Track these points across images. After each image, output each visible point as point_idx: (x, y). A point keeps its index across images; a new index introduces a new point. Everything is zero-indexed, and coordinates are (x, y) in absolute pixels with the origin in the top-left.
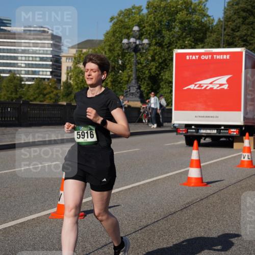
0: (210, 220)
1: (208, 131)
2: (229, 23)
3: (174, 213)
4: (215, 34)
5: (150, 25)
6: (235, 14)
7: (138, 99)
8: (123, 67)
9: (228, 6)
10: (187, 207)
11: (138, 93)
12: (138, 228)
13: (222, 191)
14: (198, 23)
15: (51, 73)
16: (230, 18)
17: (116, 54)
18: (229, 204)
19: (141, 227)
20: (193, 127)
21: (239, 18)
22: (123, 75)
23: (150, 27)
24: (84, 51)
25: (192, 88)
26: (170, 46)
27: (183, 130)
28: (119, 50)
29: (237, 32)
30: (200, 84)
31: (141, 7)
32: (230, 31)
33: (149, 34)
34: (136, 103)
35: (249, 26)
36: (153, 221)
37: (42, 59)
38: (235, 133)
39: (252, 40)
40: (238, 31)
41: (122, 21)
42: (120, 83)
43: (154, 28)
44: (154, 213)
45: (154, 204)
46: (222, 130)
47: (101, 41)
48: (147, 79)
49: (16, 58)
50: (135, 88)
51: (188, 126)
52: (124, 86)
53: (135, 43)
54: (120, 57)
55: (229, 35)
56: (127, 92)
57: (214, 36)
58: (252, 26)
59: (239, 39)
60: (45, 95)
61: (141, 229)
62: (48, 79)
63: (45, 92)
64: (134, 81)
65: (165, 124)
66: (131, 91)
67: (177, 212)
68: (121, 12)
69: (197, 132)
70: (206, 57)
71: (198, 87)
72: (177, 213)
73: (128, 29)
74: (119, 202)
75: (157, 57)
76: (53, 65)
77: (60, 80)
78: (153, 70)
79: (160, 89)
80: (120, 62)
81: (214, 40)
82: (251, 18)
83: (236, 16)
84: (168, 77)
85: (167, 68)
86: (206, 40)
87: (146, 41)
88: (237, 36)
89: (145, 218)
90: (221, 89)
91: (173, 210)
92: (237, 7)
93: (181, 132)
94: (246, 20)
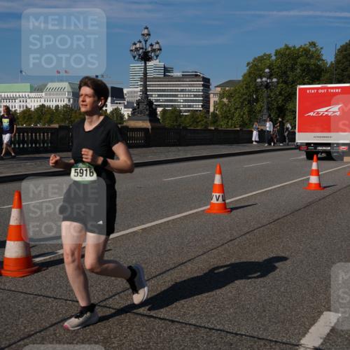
0: (327, 214)
1: (324, 148)
2: (339, 65)
5: (278, 68)
6: (344, 58)
8: (257, 100)
9: (339, 52)
10: (308, 206)
12: (271, 220)
13: (335, 193)
14: (315, 66)
15: (202, 106)
16: (340, 61)
17: (251, 91)
19: (274, 220)
20: (312, 145)
21: (347, 61)
22: (257, 107)
24: (227, 88)
25: (311, 115)
26: (294, 84)
27: (304, 147)
28: (254, 87)
29: (345, 72)
30: (318, 112)
31: (270, 54)
33: (277, 74)
36: (283, 216)
37: (195, 96)
41: (255, 65)
42: (254, 112)
43: (281, 70)
44: (284, 210)
47: (239, 81)
48: (275, 109)
49: (176, 96)
50: (266, 116)
51: (308, 144)
52: (257, 115)
53: (266, 81)
54: (255, 93)
55: (339, 74)
56: (260, 119)
57: (328, 75)
59: (347, 77)
60: (197, 123)
61: (273, 222)
62: (200, 110)
63: (198, 120)
64: (265, 111)
65: (290, 143)
67: (301, 209)
68: (255, 59)
69: (315, 149)
70: (323, 91)
71: (316, 114)
73: (261, 71)
74: (257, 201)
75: (283, 92)
76: (203, 100)
77: (209, 111)
78: (280, 102)
79: (286, 117)
80: (255, 96)
81: (327, 78)
83: (344, 60)
84: (292, 107)
85: (291, 101)
86: (321, 79)
87: (275, 80)
88: (345, 75)
91: (298, 208)
92: (344, 53)
93: (303, 149)
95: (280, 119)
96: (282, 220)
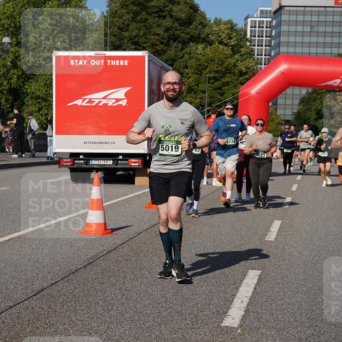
0: (125, 278)
1: (102, 162)
2: (115, 19)
3: (76, 271)
6: (122, 7)
10: (91, 263)
12: (30, 293)
13: (133, 240)
16: (116, 11)
18: (145, 256)
19: (35, 292)
20: (81, 157)
21: (128, 13)
23: (8, 19)
25: (79, 104)
27: (67, 162)
29: (126, 31)
30: (90, 99)
32: (116, 29)
33: (7, 29)
35: (141, 24)
36: (49, 284)
38: (137, 164)
39: (146, 43)
40: (127, 30)
43: (13, 22)
45: (45, 260)
46: (121, 160)
48: (5, 92)
55: (115, 36)
58: (144, 24)
59: (128, 41)
61: (35, 295)
67: (79, 269)
69: (87, 163)
71: (87, 103)
72: (80, 272)
75: (19, 63)
78: (14, 80)
79: (24, 107)
82: (143, 13)
83: (124, 11)
84: (35, 89)
85: (33, 78)
87: (6, 40)
88: (126, 38)
89: (38, 279)
90: (117, 105)
93: (65, 164)
94: (137, 17)
95: (16, 112)
96: (49, 291)
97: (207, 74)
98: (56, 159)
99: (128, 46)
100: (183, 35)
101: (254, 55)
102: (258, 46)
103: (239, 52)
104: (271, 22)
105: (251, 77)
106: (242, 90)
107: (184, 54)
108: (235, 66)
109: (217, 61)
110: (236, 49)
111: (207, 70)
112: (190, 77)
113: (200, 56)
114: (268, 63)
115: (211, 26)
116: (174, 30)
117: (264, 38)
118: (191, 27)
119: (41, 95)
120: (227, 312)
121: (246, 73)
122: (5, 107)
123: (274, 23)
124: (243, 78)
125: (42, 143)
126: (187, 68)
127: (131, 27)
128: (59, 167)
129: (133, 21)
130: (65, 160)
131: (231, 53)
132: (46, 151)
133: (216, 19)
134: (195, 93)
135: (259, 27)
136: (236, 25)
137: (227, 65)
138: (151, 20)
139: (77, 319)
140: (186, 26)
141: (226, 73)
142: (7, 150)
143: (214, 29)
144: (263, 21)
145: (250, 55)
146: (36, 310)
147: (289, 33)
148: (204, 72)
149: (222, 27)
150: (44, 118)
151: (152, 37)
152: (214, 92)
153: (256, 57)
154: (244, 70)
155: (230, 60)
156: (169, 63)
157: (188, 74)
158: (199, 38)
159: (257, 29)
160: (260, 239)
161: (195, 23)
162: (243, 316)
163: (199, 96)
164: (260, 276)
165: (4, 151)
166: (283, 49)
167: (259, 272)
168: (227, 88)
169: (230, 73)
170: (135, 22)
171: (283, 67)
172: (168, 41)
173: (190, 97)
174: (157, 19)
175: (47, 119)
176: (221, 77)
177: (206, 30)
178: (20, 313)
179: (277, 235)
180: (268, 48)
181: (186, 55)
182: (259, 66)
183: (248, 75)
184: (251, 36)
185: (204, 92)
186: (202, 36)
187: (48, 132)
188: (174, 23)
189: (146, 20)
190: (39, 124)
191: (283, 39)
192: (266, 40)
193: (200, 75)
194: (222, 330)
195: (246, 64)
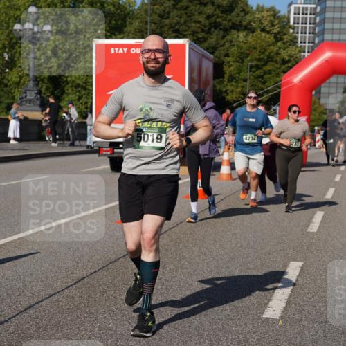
2: (156, 7)
3: (116, 260)
4: (137, 21)
7: (38, 108)
8: (11, 64)
11: (37, 99)
14: (114, 6)
17: (1, 46)
19: (75, 281)
20: (121, 146)
27: (106, 151)
28: (5, 39)
29: (166, 19)
32: (156, 17)
34: (35, 113)
35: (182, 12)
36: (89, 273)
39: (186, 31)
40: (168, 18)
42: (6, 86)
50: (33, 93)
52: (13, 91)
54: (7, 50)
55: (155, 23)
56: (22, 98)
58: (185, 11)
59: (169, 29)
61: (75, 284)
66: (28, 97)
70: (137, 51)
72: (120, 261)
73: (16, 10)
80: (6, 57)
81: (136, 29)
86: (125, 29)
88: (166, 25)
93: (105, 153)
94: (177, 4)
96: (89, 280)
97: (249, 62)
98: (96, 148)
99: (169, 34)
100: (224, 22)
101: (297, 42)
102: (302, 33)
103: (282, 39)
104: (315, 8)
105: (294, 65)
106: (285, 78)
107: (225, 42)
108: (277, 54)
109: (259, 49)
110: (278, 36)
111: (249, 58)
112: (231, 66)
113: (242, 44)
114: (311, 50)
115: (253, 13)
116: (215, 17)
117: (308, 25)
118: (233, 14)
119: (81, 83)
120: (268, 304)
121: (289, 61)
122: (44, 96)
123: (318, 9)
124: (286, 65)
125: (82, 131)
126: (228, 56)
127: (171, 15)
128: (99, 156)
129: (173, 8)
130: (104, 149)
131: (274, 40)
132: (86, 140)
133: (258, 6)
134: (237, 82)
135: (303, 14)
136: (279, 12)
137: (270, 53)
138: (192, 7)
139: (117, 309)
140: (228, 13)
141: (268, 61)
142: (47, 139)
143: (257, 16)
144: (307, 8)
145: (293, 42)
146: (76, 299)
147: (333, 20)
148: (246, 60)
149: (265, 14)
150: (83, 107)
151: (193, 24)
152: (255, 80)
153: (299, 45)
154: (287, 58)
155: (272, 48)
156: (211, 50)
157: (229, 62)
158: (241, 25)
159: (301, 16)
160: (302, 230)
161: (236, 10)
162: (285, 308)
163: (240, 85)
164: (302, 268)
165: (45, 140)
166: (327, 37)
167: (301, 264)
168: (269, 76)
169: (272, 61)
170: (176, 8)
171: (328, 55)
172: (209, 29)
173: (232, 85)
174: (199, 6)
175: (87, 108)
176: (263, 65)
177: (248, 17)
178: (60, 301)
179: (320, 226)
180: (312, 35)
181: (227, 43)
182: (303, 54)
183: (291, 63)
184: (294, 23)
185: (245, 80)
186: (244, 23)
187: (88, 121)
188: (215, 10)
189: (187, 7)
190: (78, 113)
191: (328, 26)
192: (310, 27)
193: (242, 63)
194: (263, 322)
195: (289, 52)
